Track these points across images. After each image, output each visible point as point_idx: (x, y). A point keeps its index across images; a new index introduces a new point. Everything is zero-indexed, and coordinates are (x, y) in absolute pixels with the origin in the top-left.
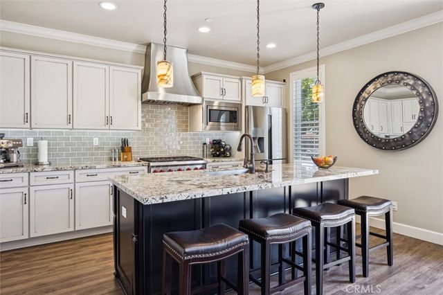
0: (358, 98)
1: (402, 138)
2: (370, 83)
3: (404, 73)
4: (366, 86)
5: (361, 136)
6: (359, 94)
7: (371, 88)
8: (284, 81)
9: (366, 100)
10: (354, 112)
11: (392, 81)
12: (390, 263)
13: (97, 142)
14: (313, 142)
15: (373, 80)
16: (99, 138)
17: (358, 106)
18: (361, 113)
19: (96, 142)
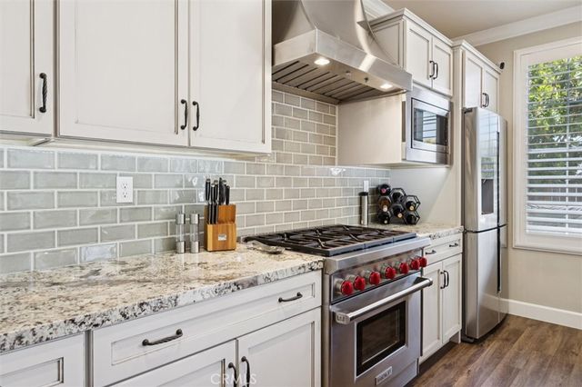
8: (502, 66)
13: (130, 189)
16: (135, 177)
19: (125, 190)
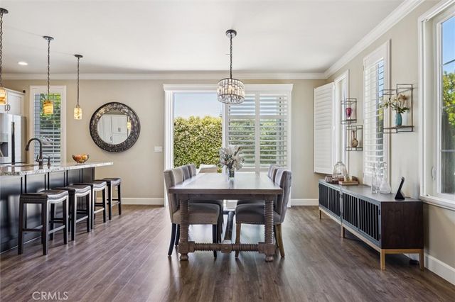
0: (93, 116)
1: (122, 144)
2: (102, 107)
3: (123, 105)
4: (99, 109)
5: (96, 143)
6: (95, 114)
7: (102, 110)
8: (24, 91)
9: (99, 118)
10: (90, 125)
11: (116, 108)
12: (120, 213)
14: (52, 147)
15: (105, 105)
17: (94, 121)
18: (95, 127)
